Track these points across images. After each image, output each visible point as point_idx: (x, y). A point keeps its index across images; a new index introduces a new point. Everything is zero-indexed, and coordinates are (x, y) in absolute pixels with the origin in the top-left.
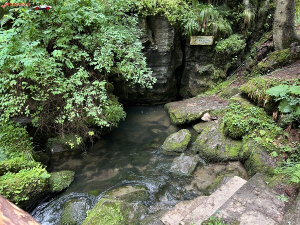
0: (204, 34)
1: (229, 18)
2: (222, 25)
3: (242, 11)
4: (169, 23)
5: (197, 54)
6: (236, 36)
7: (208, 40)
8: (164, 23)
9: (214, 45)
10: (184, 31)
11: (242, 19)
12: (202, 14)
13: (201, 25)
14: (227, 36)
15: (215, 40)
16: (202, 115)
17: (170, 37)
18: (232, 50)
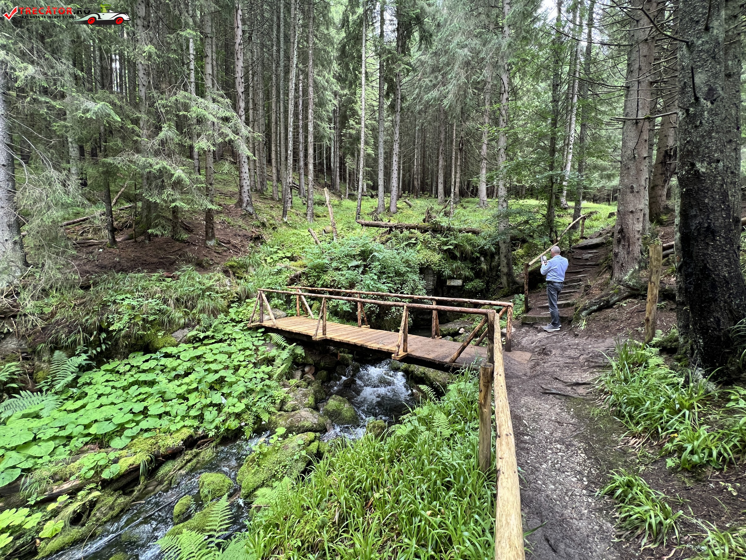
0: (456, 279)
1: (472, 269)
2: (467, 273)
3: (480, 264)
4: (434, 271)
5: (452, 291)
6: (478, 280)
7: (459, 282)
8: (430, 271)
9: (463, 286)
10: (443, 276)
11: (481, 269)
12: (454, 266)
13: (454, 273)
14: (472, 280)
15: (463, 282)
16: (459, 330)
17: (434, 280)
18: (476, 289)
